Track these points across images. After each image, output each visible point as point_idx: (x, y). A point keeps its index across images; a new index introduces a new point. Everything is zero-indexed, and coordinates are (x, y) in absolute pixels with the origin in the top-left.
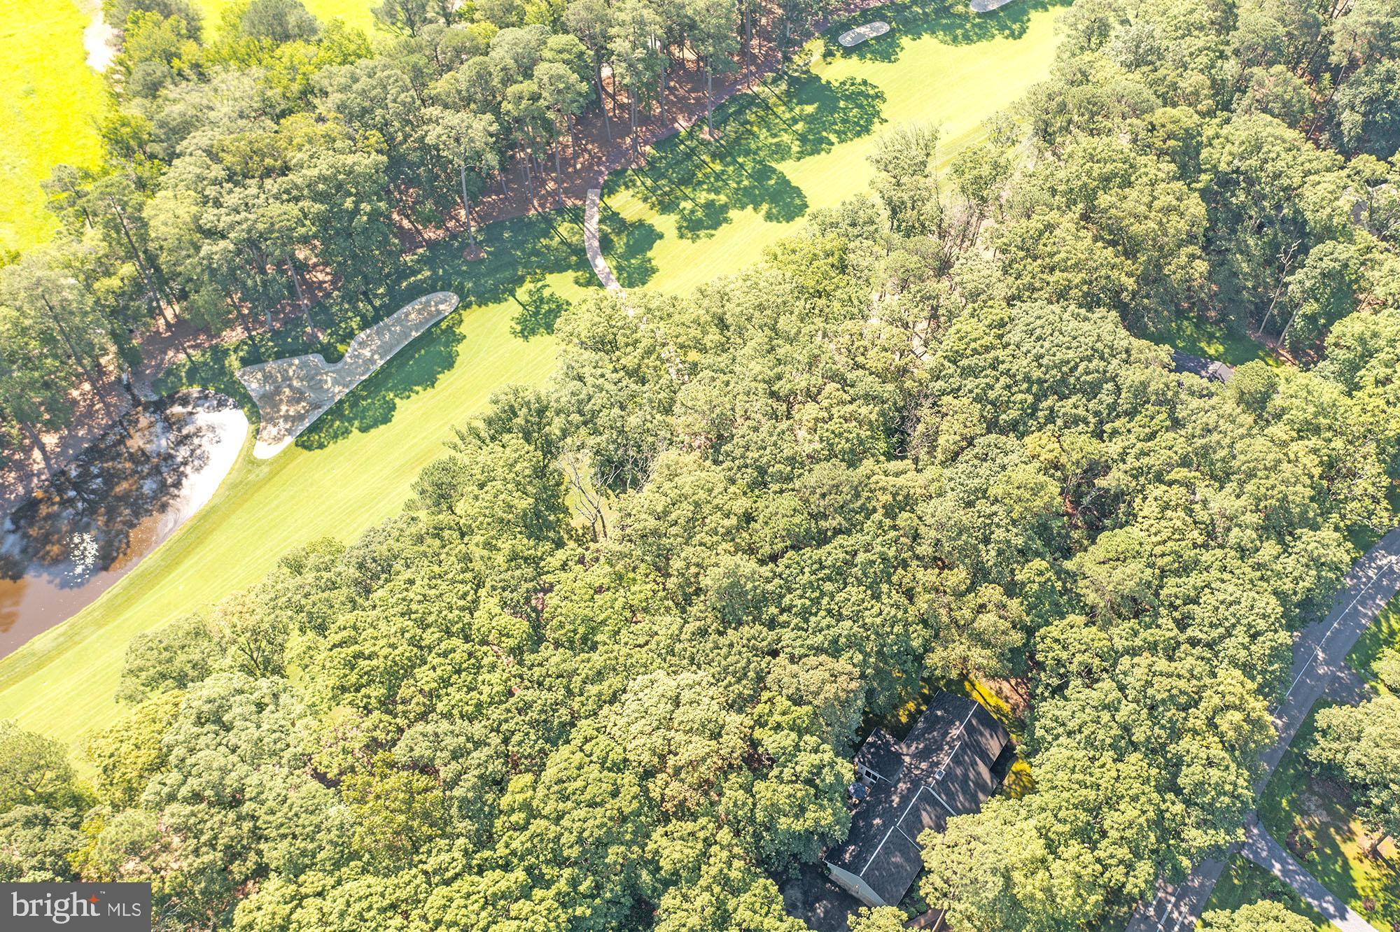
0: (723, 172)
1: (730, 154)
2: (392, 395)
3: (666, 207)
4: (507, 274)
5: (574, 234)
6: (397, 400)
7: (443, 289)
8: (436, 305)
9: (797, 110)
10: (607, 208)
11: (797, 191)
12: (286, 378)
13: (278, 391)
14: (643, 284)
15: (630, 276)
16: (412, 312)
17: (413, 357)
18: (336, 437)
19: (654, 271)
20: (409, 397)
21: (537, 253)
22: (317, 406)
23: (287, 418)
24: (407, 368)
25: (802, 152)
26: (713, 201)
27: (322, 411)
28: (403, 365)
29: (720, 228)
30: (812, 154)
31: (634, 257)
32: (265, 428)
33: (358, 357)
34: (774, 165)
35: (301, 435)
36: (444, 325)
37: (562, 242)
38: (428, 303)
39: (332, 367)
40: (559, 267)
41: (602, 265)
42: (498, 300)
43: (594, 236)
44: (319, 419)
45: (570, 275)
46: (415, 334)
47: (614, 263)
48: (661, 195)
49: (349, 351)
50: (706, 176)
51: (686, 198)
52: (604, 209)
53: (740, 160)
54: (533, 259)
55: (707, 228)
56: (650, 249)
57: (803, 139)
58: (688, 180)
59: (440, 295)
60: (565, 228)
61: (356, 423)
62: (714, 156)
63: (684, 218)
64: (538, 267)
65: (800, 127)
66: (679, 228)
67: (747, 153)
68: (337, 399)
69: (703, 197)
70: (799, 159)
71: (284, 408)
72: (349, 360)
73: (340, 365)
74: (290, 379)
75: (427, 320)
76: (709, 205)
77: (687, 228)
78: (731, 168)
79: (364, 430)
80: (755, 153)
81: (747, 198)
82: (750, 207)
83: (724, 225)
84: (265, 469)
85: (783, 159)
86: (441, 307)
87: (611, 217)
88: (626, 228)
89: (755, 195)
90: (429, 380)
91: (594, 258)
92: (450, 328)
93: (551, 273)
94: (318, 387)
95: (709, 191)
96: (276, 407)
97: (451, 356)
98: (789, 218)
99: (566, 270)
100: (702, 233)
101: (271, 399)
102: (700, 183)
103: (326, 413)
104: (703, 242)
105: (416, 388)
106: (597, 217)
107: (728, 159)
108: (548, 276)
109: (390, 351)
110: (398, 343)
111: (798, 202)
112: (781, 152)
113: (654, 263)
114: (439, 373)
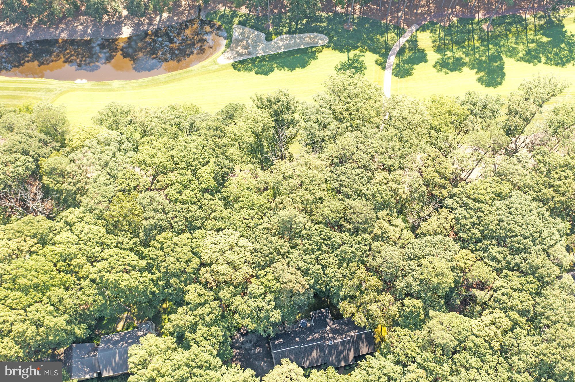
0: (478, 48)
1: (488, 41)
2: (276, 65)
3: (439, 50)
4: (353, 42)
5: (393, 40)
6: (276, 69)
7: (325, 35)
8: (318, 40)
9: (538, 37)
10: (415, 36)
11: (503, 75)
12: (248, 37)
13: (242, 41)
14: (402, 78)
15: (399, 71)
16: (308, 37)
17: (294, 55)
18: (246, 70)
19: (411, 75)
20: (280, 70)
21: (371, 39)
22: (249, 54)
23: (237, 52)
24: (289, 59)
25: (522, 58)
26: (462, 58)
27: (250, 57)
28: (288, 56)
29: (454, 72)
30: (525, 61)
31: (408, 64)
32: (228, 52)
33: (277, 43)
34: (504, 57)
35: (236, 62)
36: (314, 49)
37: (385, 41)
38: (317, 37)
39: (266, 43)
40: (375, 51)
41: (392, 60)
42: (341, 51)
43: (400, 46)
44: (246, 60)
45: (377, 56)
46: (302, 47)
47: (398, 62)
48: (442, 43)
49: (276, 39)
50: (469, 46)
51: (452, 50)
52: (414, 36)
53: (490, 46)
54: (369, 41)
55: (448, 69)
56: (418, 64)
57: (529, 52)
58: (459, 43)
59: (323, 36)
60: (391, 35)
61: (256, 69)
62: (480, 38)
63: (443, 59)
64: (367, 46)
65: (532, 46)
66: (437, 62)
67: (496, 45)
68: (258, 55)
69: (459, 54)
70: (518, 60)
71: (239, 48)
72: (273, 43)
73: (269, 43)
74: (249, 38)
75: (311, 43)
76: (459, 59)
77: (440, 64)
78: (483, 48)
79: (257, 73)
80: (500, 47)
81: (478, 65)
82: (476, 70)
83: (457, 72)
84: (216, 67)
85: (510, 56)
86: (320, 41)
87: (413, 42)
88: (415, 49)
89: (482, 66)
90: (292, 68)
91: (392, 55)
92: (315, 52)
93: (370, 51)
94: (255, 47)
95: (464, 53)
96: (237, 46)
97: (307, 63)
98: (487, 85)
99: (376, 54)
100: (444, 70)
101: (238, 42)
102: (463, 47)
103: (250, 59)
104: (442, 74)
105: (286, 68)
106: (408, 38)
107: (485, 43)
108: (368, 52)
109: (289, 48)
110: (294, 46)
111: (499, 80)
112: (512, 53)
113: (413, 71)
114: (298, 67)
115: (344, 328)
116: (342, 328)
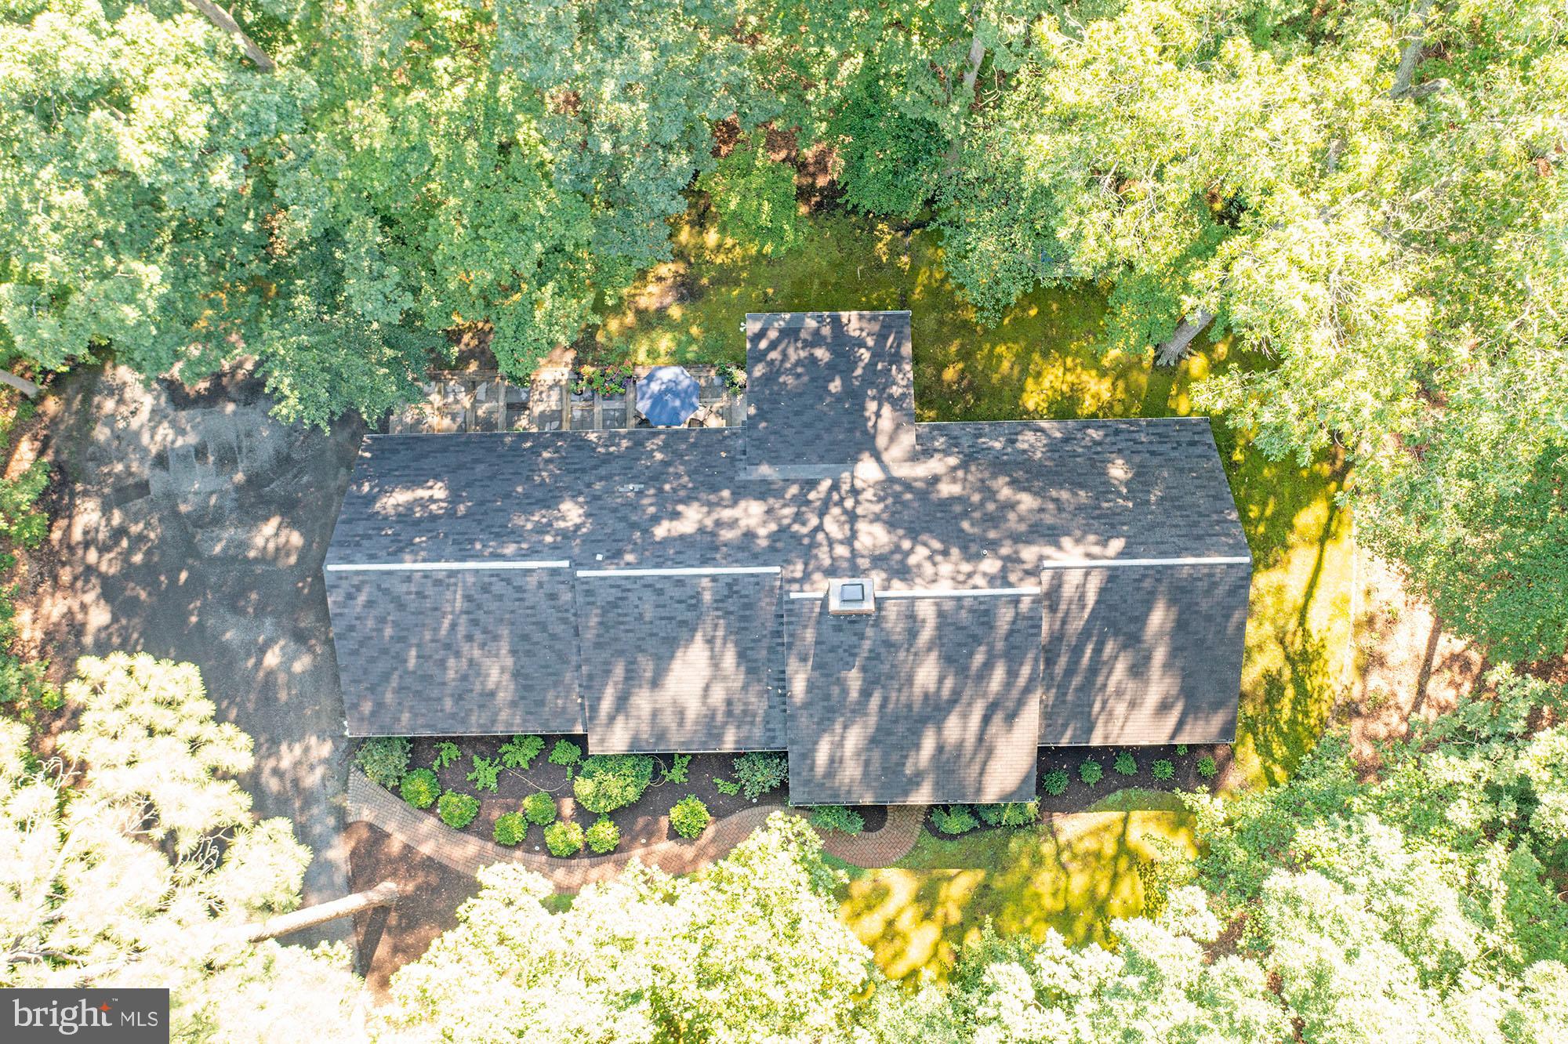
115: (1012, 506)
116: (990, 494)
